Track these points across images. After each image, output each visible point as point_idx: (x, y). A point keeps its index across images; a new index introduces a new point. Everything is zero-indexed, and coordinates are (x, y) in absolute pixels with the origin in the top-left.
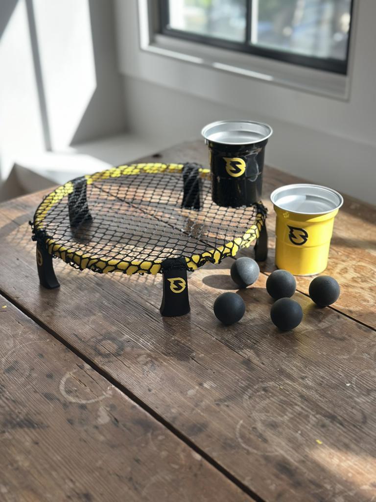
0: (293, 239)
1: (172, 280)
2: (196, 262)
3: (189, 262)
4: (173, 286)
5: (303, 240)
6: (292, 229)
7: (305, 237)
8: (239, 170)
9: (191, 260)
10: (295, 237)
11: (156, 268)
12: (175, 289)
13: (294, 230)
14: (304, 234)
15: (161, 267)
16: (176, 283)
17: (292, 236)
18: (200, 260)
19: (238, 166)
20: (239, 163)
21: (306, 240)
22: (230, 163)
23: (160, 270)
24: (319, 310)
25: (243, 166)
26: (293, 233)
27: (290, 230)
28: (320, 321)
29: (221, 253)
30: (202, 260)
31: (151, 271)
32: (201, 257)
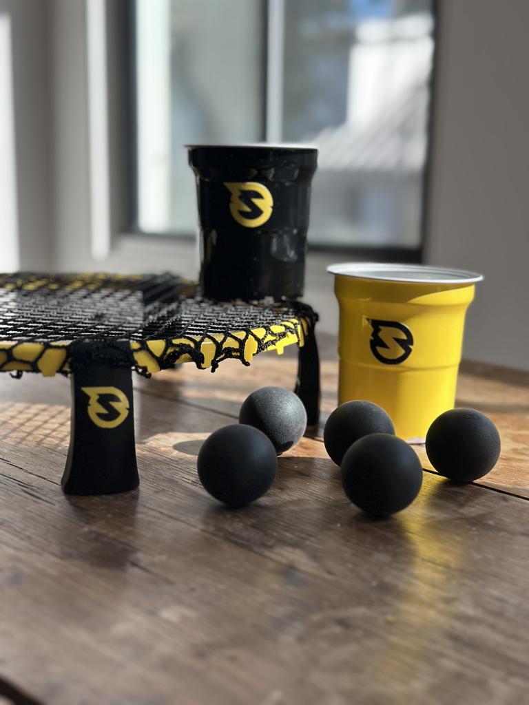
0: (380, 349)
1: (93, 392)
2: (158, 354)
3: (139, 350)
4: (95, 409)
5: (402, 352)
6: (377, 324)
7: (407, 343)
8: (257, 212)
9: (144, 347)
10: (384, 346)
11: (54, 357)
12: (100, 415)
13: (381, 327)
14: (404, 337)
15: (67, 357)
16: (105, 400)
17: (376, 343)
18: (166, 350)
19: (257, 201)
20: (259, 196)
21: (408, 351)
22: (239, 194)
23: (63, 365)
24: (455, 489)
25: (266, 204)
26: (381, 335)
27: (371, 329)
28: (462, 505)
29: (219, 345)
30: (170, 351)
31: (40, 364)
32: (169, 344)
